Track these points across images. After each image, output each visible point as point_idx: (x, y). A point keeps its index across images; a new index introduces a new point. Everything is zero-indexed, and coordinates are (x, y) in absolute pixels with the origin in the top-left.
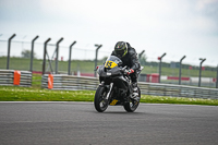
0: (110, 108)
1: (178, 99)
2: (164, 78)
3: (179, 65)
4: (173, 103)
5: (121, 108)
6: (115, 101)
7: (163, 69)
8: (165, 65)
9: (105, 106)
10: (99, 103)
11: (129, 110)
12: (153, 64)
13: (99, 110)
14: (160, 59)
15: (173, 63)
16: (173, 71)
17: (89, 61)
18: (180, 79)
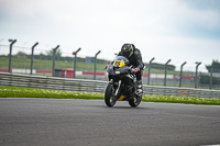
0: (118, 103)
1: (93, 94)
2: (78, 73)
3: (94, 60)
4: (88, 98)
5: (126, 104)
6: (122, 97)
7: (78, 64)
8: (80, 60)
9: (114, 102)
10: (109, 99)
11: (133, 105)
12: (68, 59)
13: (109, 105)
14: (75, 54)
15: (87, 58)
16: (88, 66)
17: (4, 56)
18: (95, 74)
